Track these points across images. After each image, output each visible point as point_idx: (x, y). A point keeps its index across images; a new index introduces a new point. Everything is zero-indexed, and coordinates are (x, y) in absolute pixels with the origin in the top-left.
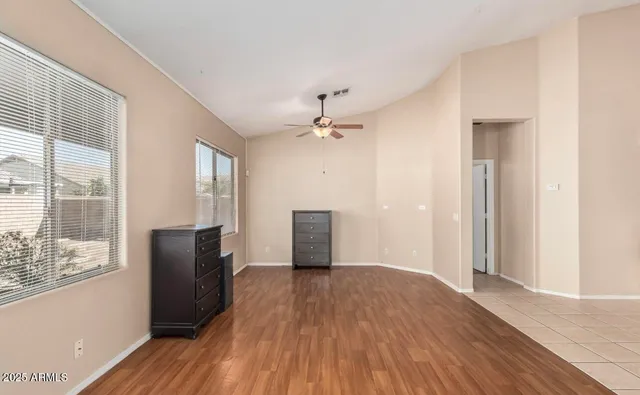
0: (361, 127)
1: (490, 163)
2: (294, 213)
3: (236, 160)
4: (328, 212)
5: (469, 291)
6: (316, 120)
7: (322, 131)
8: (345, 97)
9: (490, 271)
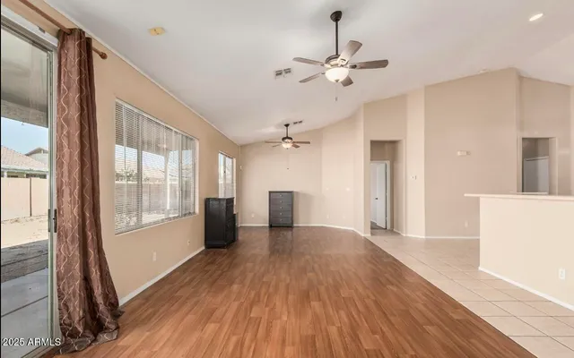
0: (309, 143)
1: (388, 163)
2: (270, 192)
3: (235, 160)
4: (291, 193)
5: (368, 235)
6: (284, 139)
7: (287, 145)
8: (300, 124)
9: (389, 227)
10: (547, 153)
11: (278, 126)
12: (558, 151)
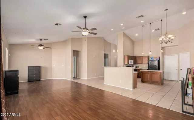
0: (51, 48)
2: (29, 67)
4: (39, 66)
5: (72, 80)
6: (39, 45)
7: (41, 48)
8: (47, 40)
9: (76, 77)
10: (107, 57)
11: (37, 40)
12: (109, 57)
